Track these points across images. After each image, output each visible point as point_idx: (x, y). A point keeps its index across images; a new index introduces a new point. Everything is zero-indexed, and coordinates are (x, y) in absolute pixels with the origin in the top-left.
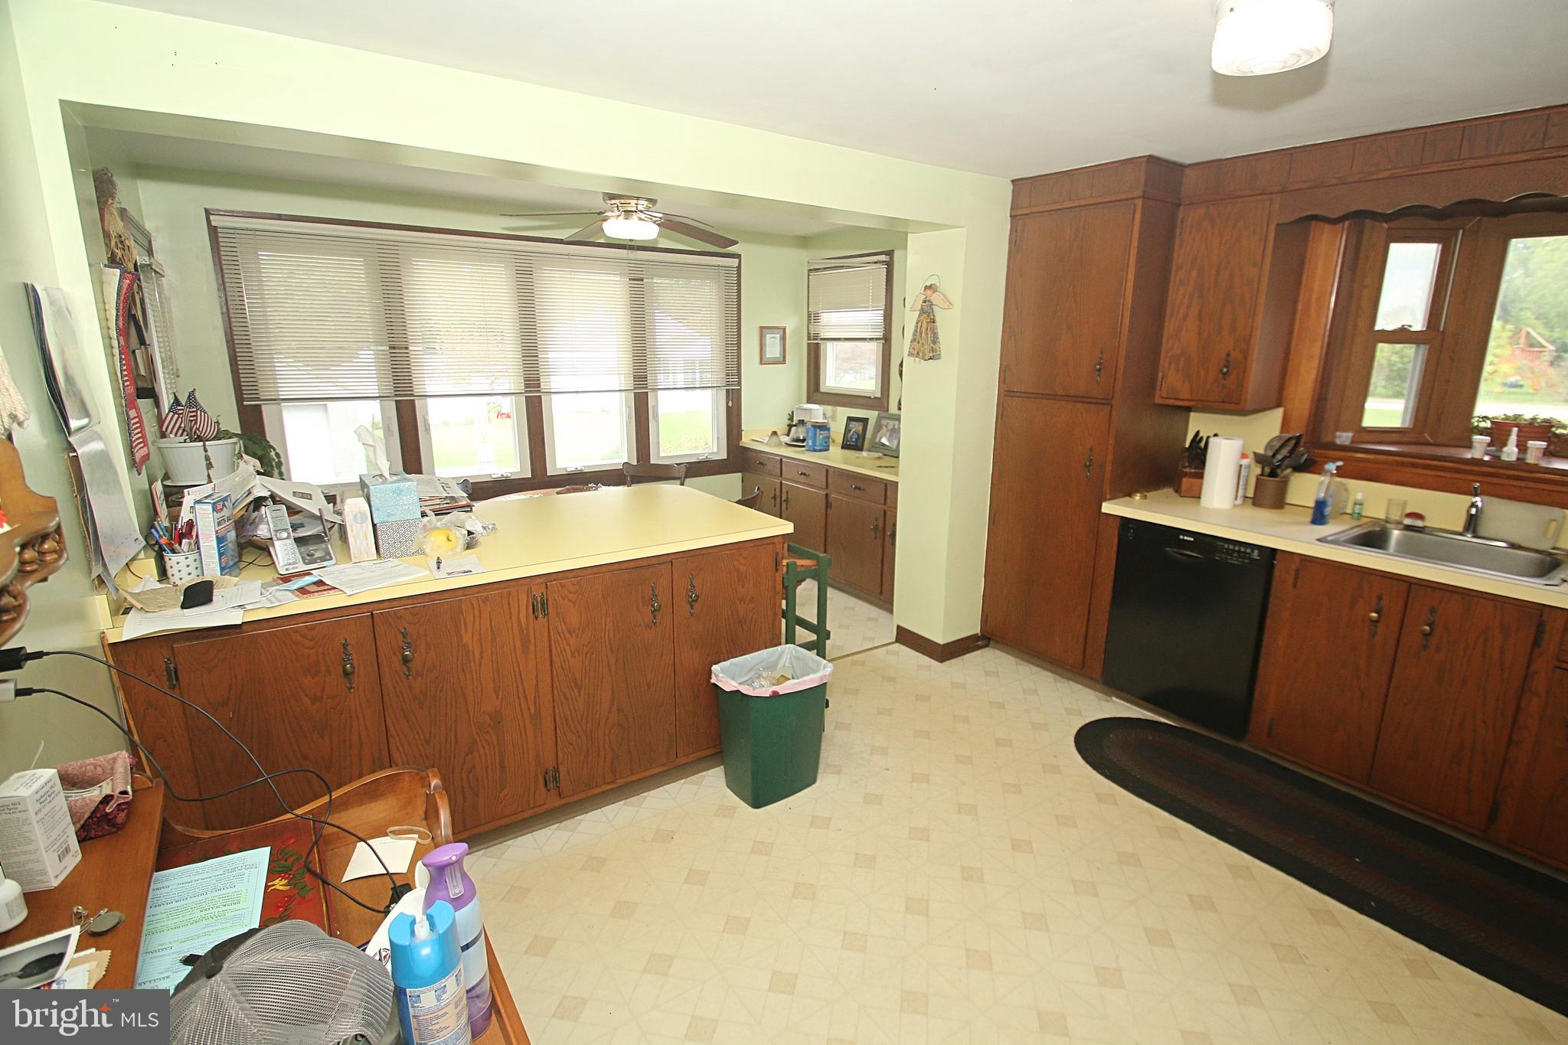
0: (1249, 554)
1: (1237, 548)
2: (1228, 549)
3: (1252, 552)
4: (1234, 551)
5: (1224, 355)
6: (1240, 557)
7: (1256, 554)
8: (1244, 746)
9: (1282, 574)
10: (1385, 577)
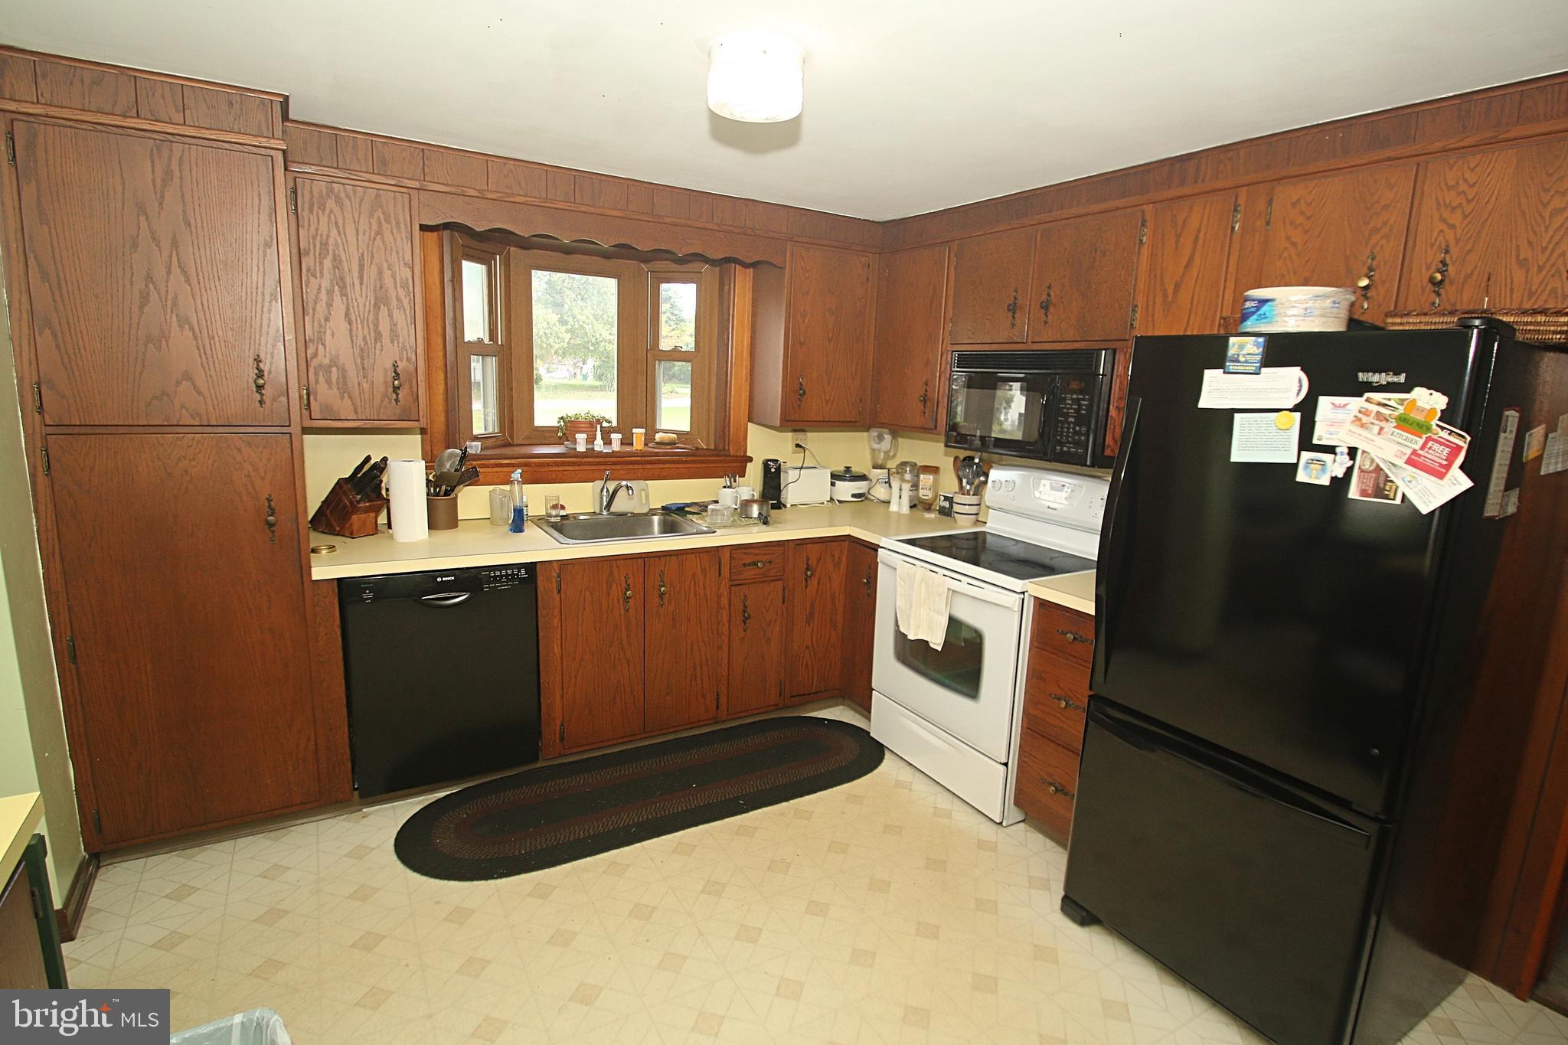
0: (517, 575)
1: (504, 573)
2: (495, 577)
3: (519, 571)
4: (501, 576)
5: (389, 365)
6: (510, 580)
7: (523, 574)
8: (539, 764)
9: (545, 585)
10: (626, 559)
